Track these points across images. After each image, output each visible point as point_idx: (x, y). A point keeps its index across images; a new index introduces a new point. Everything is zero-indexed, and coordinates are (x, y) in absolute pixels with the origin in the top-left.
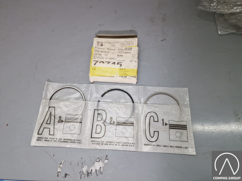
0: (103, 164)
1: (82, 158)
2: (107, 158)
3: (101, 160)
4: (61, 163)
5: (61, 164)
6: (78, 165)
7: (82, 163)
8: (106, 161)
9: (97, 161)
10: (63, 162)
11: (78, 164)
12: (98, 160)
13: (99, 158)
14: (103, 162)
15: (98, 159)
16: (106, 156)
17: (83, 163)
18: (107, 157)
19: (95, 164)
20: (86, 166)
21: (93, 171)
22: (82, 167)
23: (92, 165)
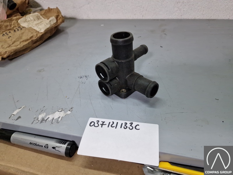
1: (44, 107)
2: (71, 110)
3: (63, 111)
5: (20, 108)
6: (37, 112)
7: (42, 111)
8: (69, 112)
9: (58, 111)
10: (22, 107)
13: (62, 109)
16: (70, 108)
18: (72, 108)
19: (55, 113)
20: (45, 114)
21: (49, 119)
22: (39, 114)
23: (51, 114)
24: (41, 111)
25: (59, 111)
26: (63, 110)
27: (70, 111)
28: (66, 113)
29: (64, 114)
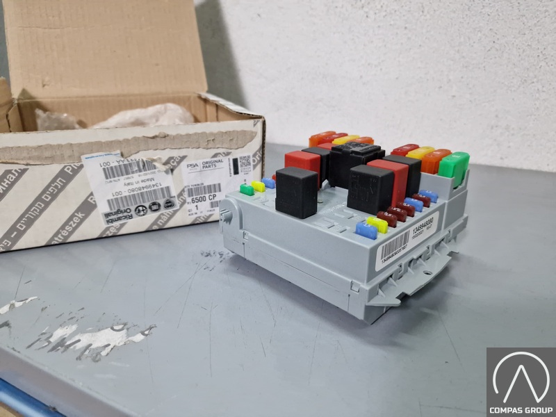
0: (121, 341)
1: (83, 309)
2: (146, 332)
3: (125, 331)
4: (26, 299)
5: (22, 301)
6: (57, 317)
7: (72, 318)
8: (139, 338)
9: (112, 329)
10: (31, 298)
11: (61, 315)
12: (121, 327)
13: (125, 325)
14: (128, 336)
16: (148, 327)
17: (75, 320)
18: (150, 328)
19: (102, 332)
20: (74, 327)
21: (79, 346)
22: (61, 326)
23: (90, 332)
24: (69, 319)
25: (115, 328)
26: (126, 327)
27: (143, 333)
28: (130, 338)
29: (125, 338)
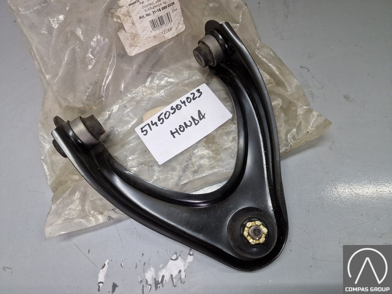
0: (184, 265)
1: (143, 254)
2: (191, 253)
3: (179, 258)
4: (105, 265)
5: (103, 267)
6: (136, 268)
7: (145, 264)
8: (190, 258)
9: (172, 259)
10: (106, 263)
11: (136, 265)
12: (174, 257)
13: (176, 253)
14: (185, 260)
15: (175, 255)
16: (189, 249)
17: (147, 264)
19: (169, 264)
20: (152, 269)
21: (166, 279)
22: (144, 272)
23: (163, 267)
24: (144, 266)
25: (173, 258)
26: (178, 255)
28: (187, 261)
29: (184, 262)
